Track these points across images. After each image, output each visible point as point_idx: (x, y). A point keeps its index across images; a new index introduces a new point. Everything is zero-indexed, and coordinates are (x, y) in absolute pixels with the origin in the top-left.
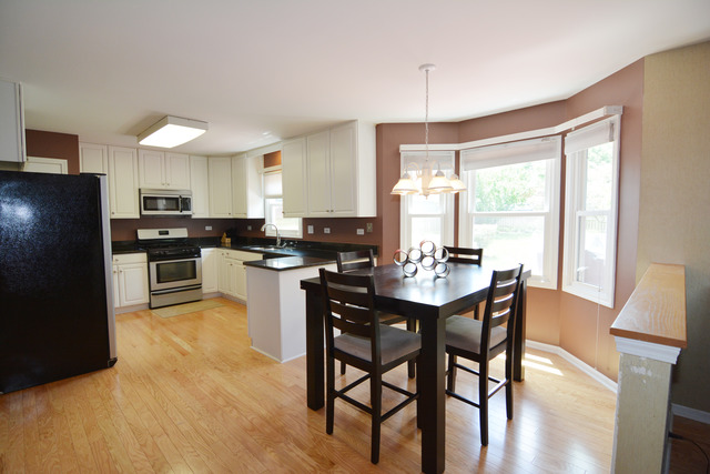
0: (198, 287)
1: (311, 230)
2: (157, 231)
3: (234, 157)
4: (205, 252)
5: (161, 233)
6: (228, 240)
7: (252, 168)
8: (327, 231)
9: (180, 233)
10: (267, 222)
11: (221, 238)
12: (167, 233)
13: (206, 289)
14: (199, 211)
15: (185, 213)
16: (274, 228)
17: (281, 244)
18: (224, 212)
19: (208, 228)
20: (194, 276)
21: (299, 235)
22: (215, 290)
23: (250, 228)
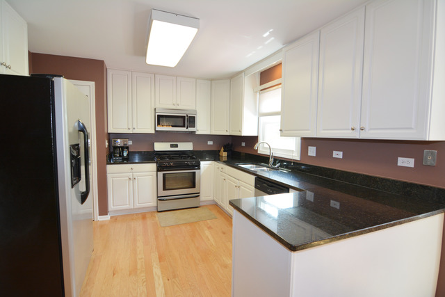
0: (197, 195)
1: (312, 151)
2: (169, 144)
3: (233, 78)
4: (204, 164)
5: (172, 146)
6: (225, 154)
7: (248, 87)
8: (338, 154)
9: (186, 146)
10: (260, 140)
11: (220, 151)
12: (177, 146)
13: (203, 197)
14: (202, 128)
15: (190, 129)
16: (266, 146)
17: (274, 164)
18: (223, 129)
19: (210, 143)
20: (194, 186)
21: (296, 156)
22: (211, 198)
23: (243, 144)
